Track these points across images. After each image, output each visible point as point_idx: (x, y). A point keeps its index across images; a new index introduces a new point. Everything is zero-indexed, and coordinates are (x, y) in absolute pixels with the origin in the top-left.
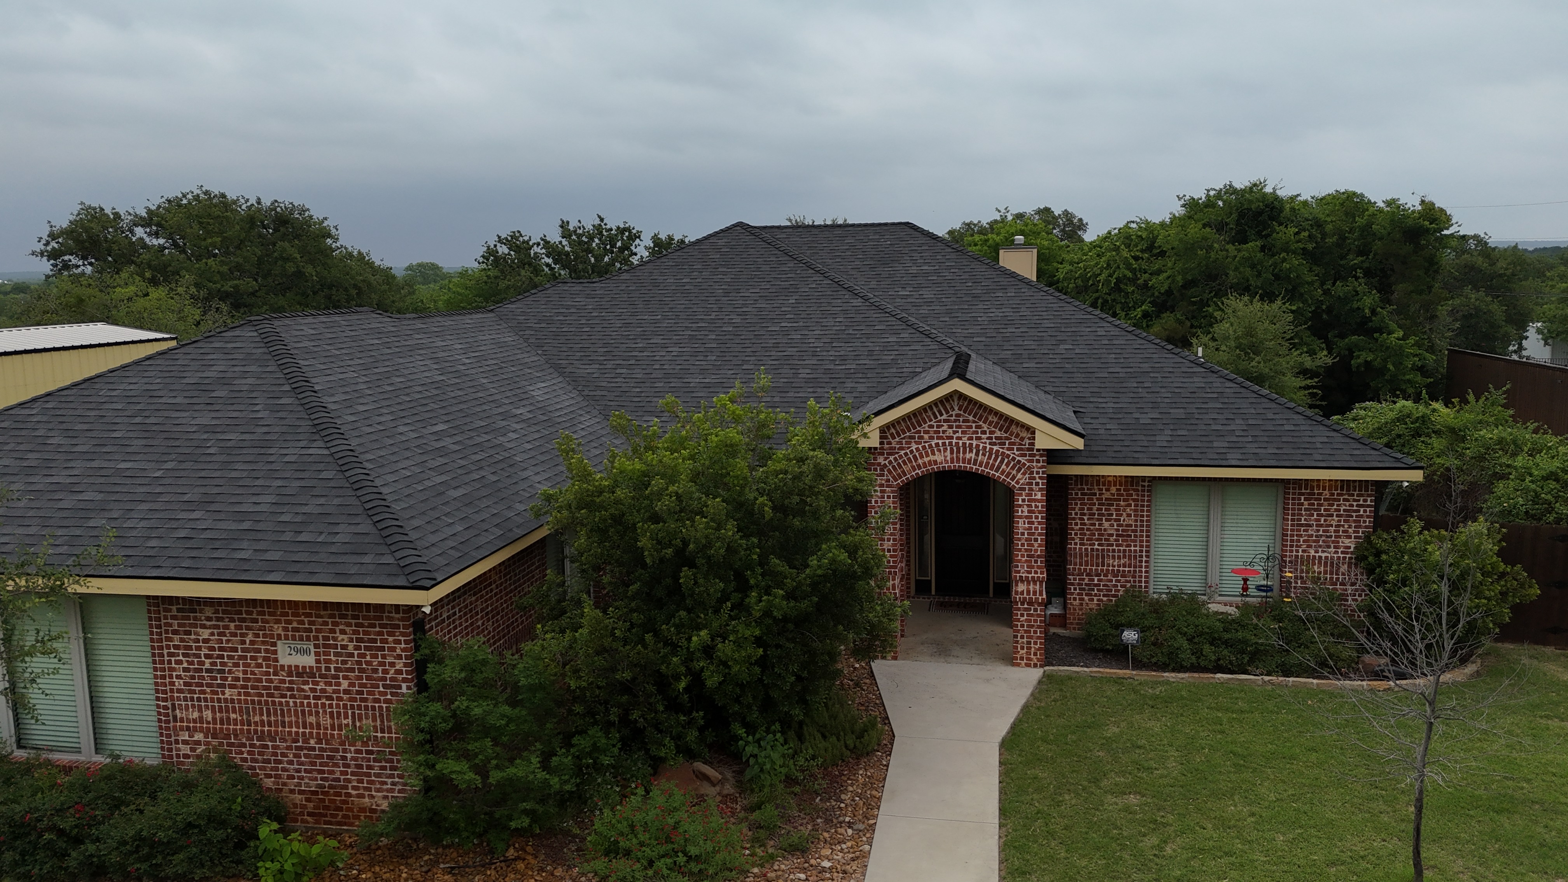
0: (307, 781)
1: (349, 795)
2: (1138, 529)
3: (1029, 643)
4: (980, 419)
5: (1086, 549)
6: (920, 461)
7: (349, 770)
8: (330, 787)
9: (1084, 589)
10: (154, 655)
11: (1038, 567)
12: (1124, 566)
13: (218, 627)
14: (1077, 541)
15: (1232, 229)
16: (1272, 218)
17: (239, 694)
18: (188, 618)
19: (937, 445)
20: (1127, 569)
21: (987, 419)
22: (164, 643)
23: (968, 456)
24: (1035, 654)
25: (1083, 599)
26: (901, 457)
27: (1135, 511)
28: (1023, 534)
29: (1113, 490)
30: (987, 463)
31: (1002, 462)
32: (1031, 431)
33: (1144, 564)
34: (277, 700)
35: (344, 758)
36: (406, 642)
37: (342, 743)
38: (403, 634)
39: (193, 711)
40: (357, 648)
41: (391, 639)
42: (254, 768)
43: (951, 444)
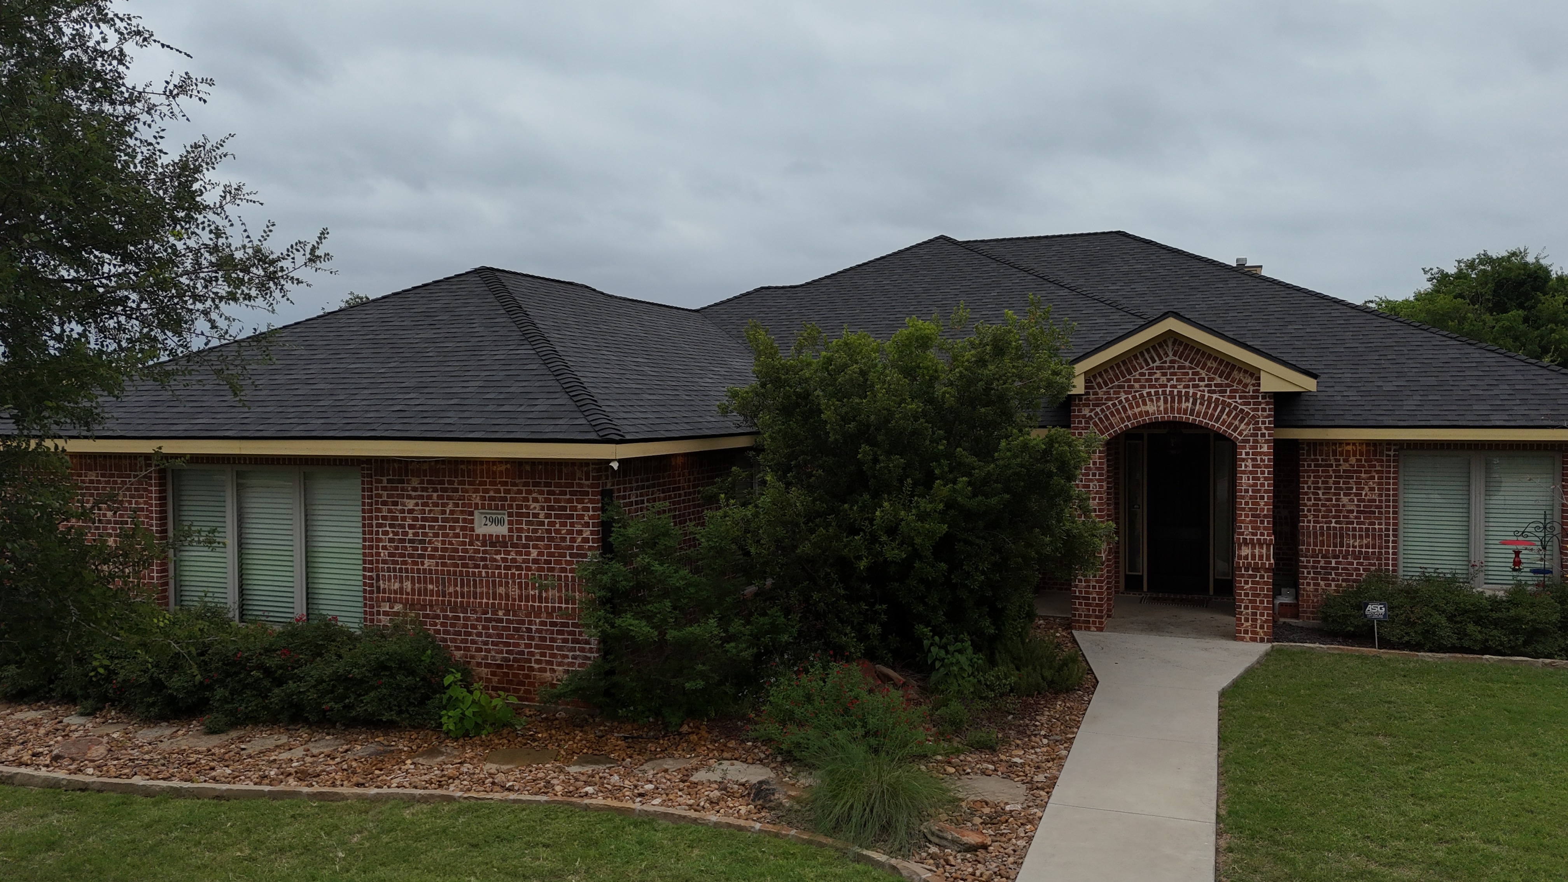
0: (493, 653)
1: (531, 669)
2: (1384, 505)
3: (1254, 614)
4: (1197, 365)
5: (1322, 528)
6: (1130, 412)
7: (533, 643)
8: (515, 660)
9: (1319, 573)
10: (364, 526)
11: (1265, 528)
12: (1367, 547)
13: (422, 497)
14: (1311, 518)
15: (1488, 300)
16: (1536, 289)
17: (437, 564)
18: (396, 489)
19: (1149, 394)
20: (1370, 550)
21: (1205, 364)
22: (374, 514)
23: (1184, 405)
24: (1262, 627)
25: (1319, 584)
26: (1108, 408)
27: (1379, 484)
28: (1247, 491)
29: (1353, 460)
30: (1206, 413)
31: (1222, 411)
32: (1254, 373)
33: (1391, 545)
34: (471, 570)
35: (529, 630)
36: (594, 509)
37: (528, 615)
38: (591, 501)
39: (395, 582)
40: (548, 516)
41: (580, 506)
42: (445, 640)
43: (1164, 393)
